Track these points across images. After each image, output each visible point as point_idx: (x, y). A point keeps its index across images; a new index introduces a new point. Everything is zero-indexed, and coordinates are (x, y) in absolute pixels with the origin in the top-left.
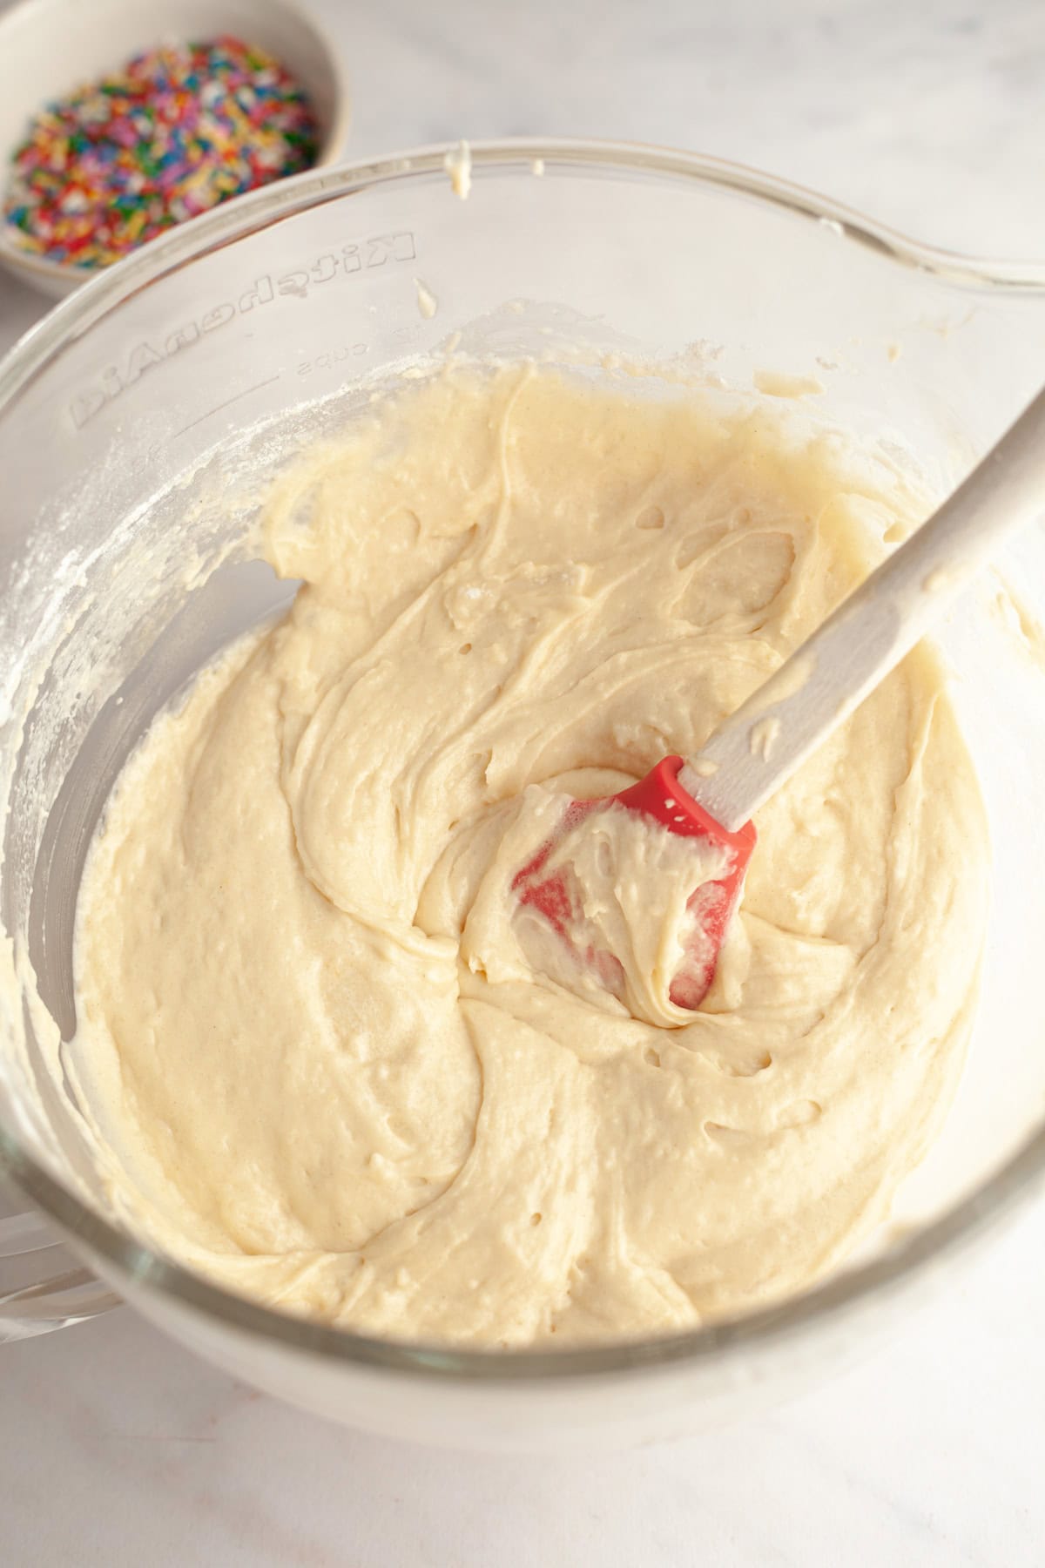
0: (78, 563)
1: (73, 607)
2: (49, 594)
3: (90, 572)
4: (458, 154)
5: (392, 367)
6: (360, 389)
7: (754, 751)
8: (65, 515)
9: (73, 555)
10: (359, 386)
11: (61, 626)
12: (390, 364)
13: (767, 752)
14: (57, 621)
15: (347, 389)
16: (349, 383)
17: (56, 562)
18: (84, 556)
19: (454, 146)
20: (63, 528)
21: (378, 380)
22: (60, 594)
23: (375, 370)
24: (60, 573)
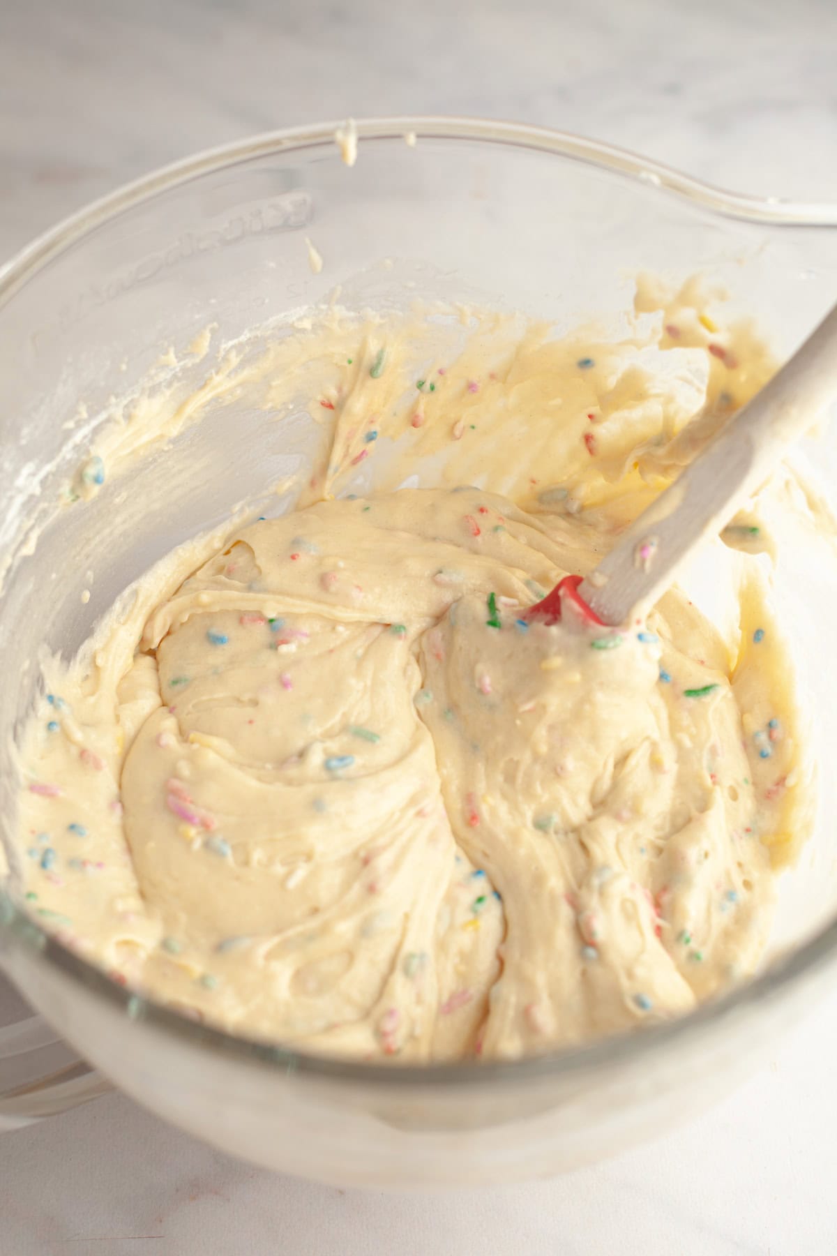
0: (34, 474)
1: (29, 514)
2: (11, 498)
3: (43, 483)
4: (346, 130)
5: (285, 316)
6: (259, 335)
7: (637, 564)
8: (25, 431)
9: (28, 468)
10: (259, 333)
11: (19, 528)
12: (282, 315)
13: (648, 565)
14: (16, 523)
15: (248, 336)
16: (251, 330)
17: (17, 472)
18: (38, 469)
19: (343, 123)
20: (23, 442)
21: (273, 329)
22: (19, 500)
23: (271, 320)
24: (20, 482)
